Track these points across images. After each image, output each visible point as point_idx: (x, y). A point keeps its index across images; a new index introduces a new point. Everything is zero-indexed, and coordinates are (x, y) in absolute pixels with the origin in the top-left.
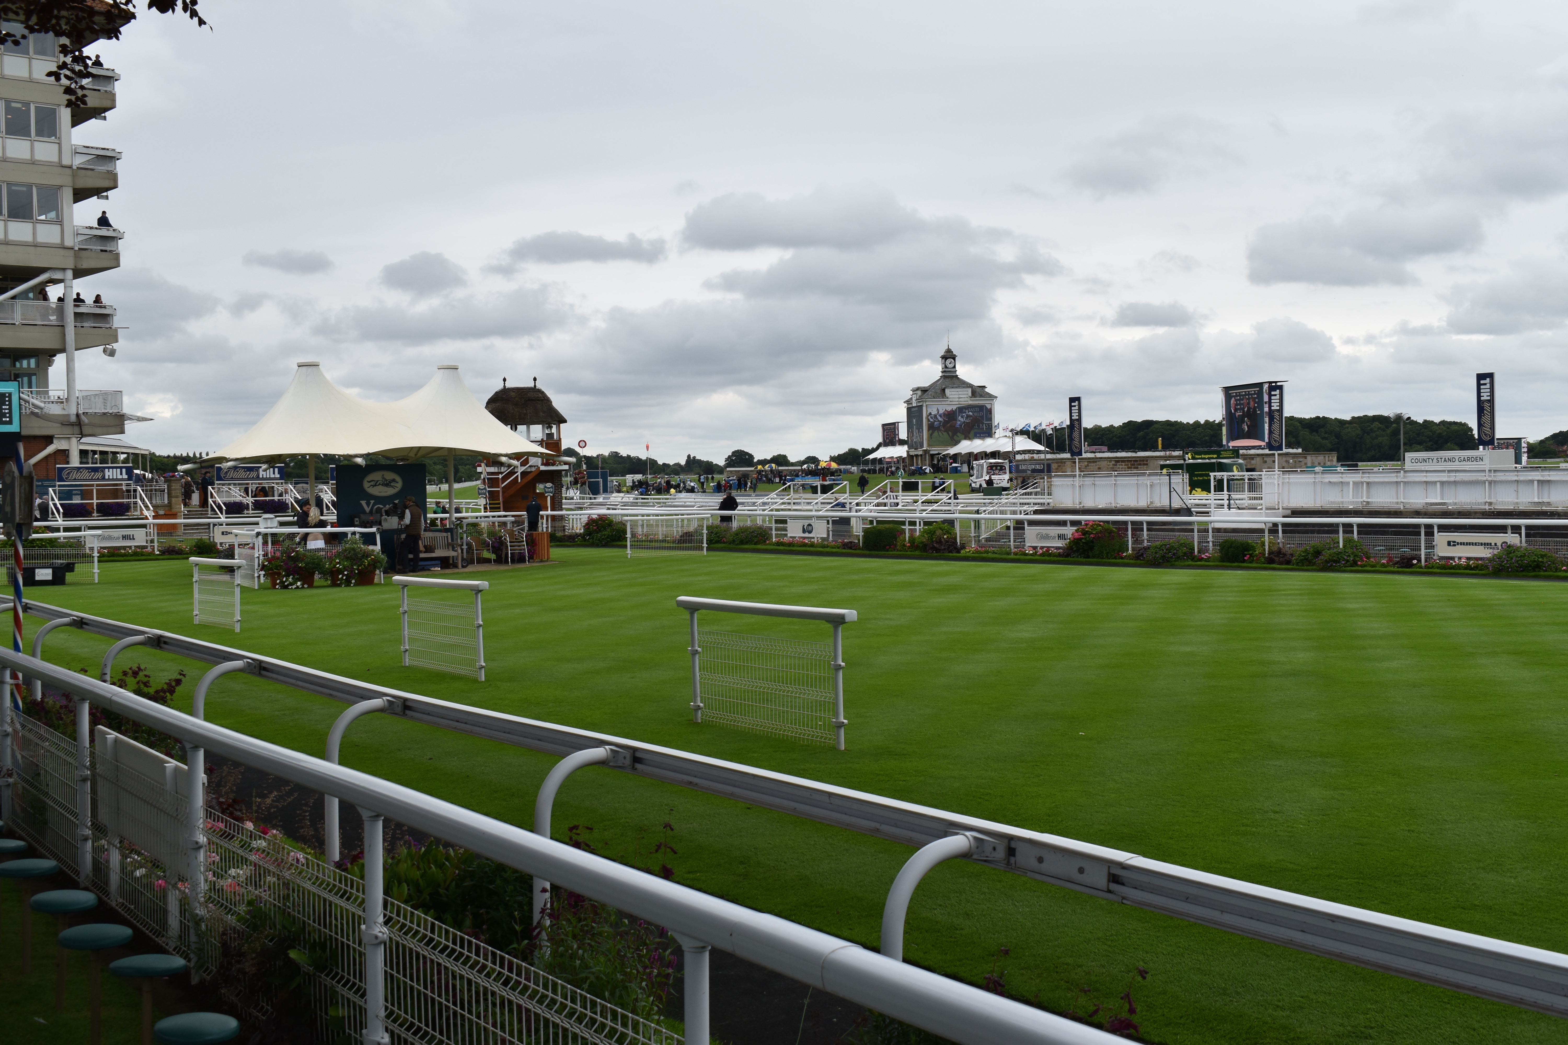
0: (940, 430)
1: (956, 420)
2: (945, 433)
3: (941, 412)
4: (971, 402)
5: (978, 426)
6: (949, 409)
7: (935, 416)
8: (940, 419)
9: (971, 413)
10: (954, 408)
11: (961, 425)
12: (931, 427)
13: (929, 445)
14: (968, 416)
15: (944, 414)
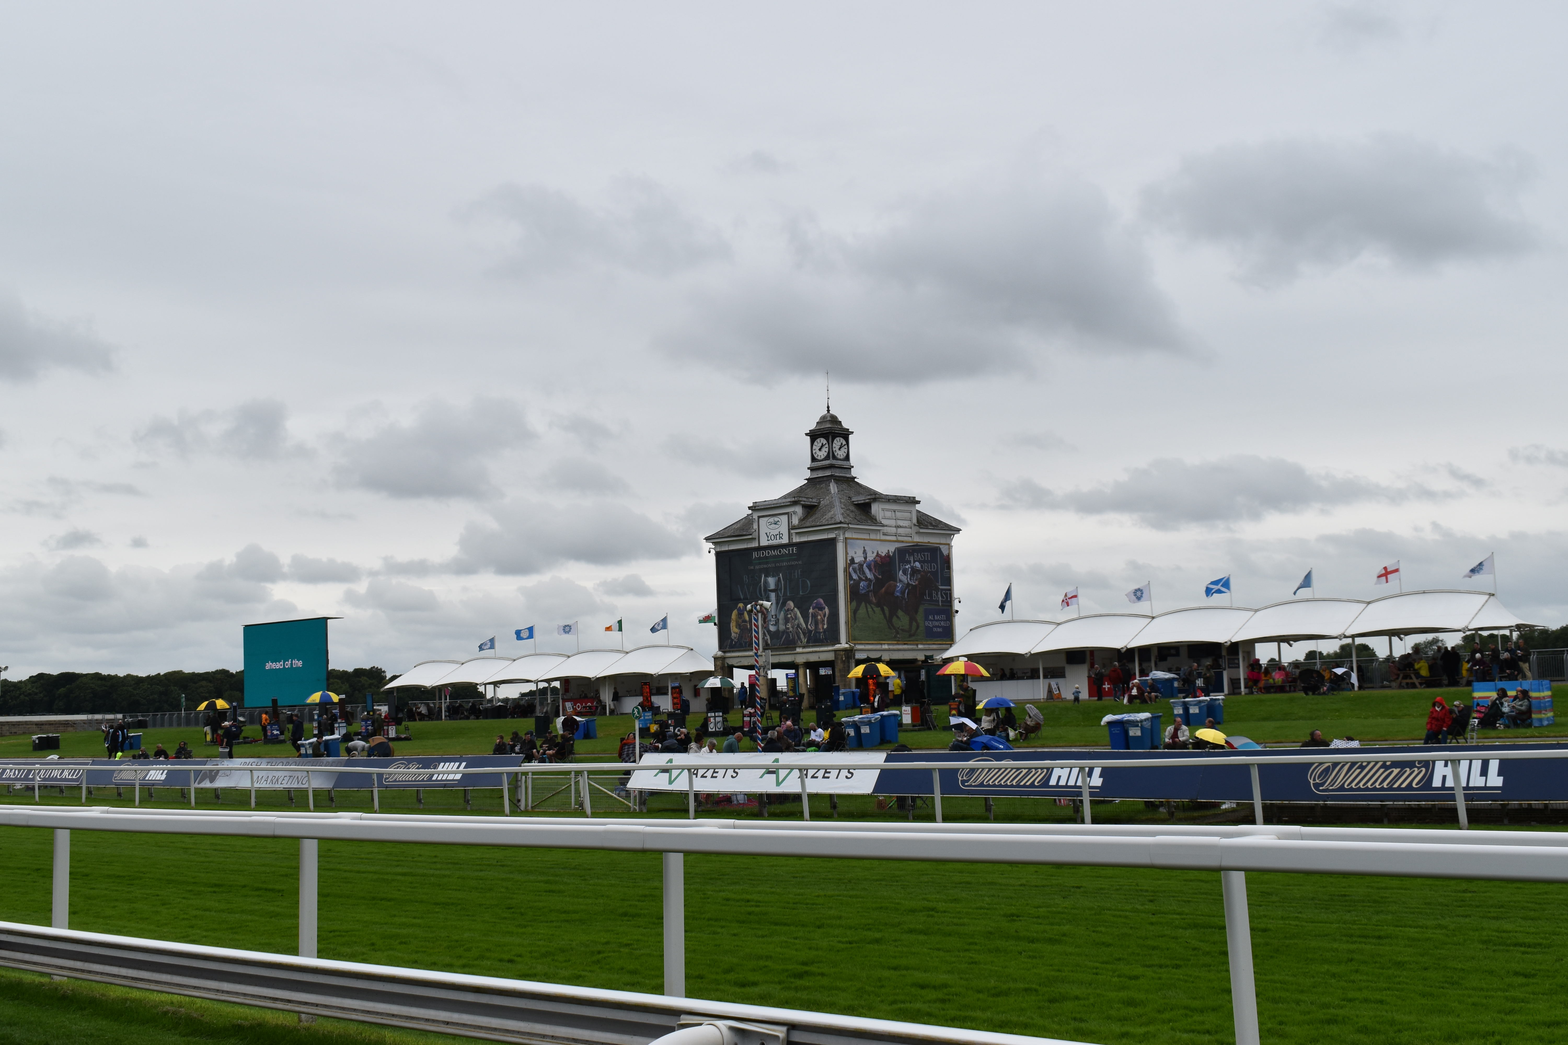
0: (870, 603)
1: (894, 578)
2: (877, 610)
3: (871, 557)
4: (917, 539)
5: (930, 595)
6: (885, 549)
7: (861, 565)
8: (869, 575)
9: (917, 564)
10: (892, 548)
11: (903, 593)
12: (854, 593)
13: (851, 638)
14: (914, 571)
15: (875, 561)
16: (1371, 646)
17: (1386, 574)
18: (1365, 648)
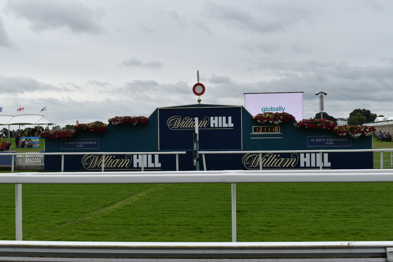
16: (43, 127)
17: (20, 109)
18: (41, 127)
